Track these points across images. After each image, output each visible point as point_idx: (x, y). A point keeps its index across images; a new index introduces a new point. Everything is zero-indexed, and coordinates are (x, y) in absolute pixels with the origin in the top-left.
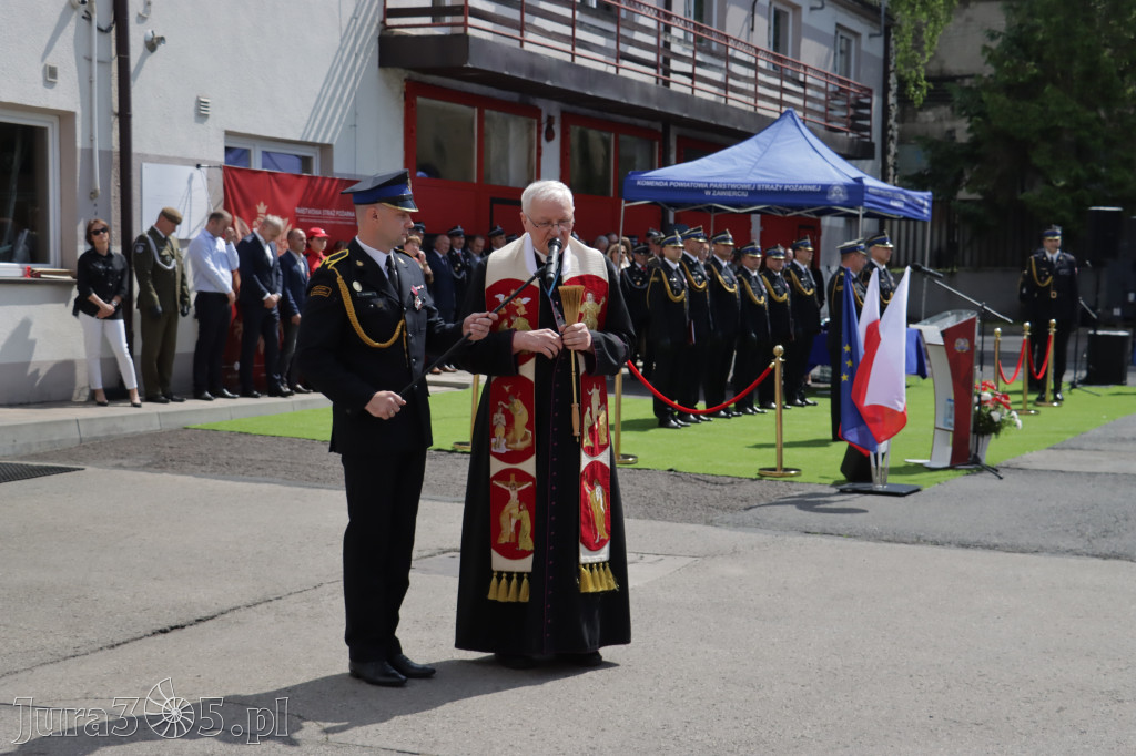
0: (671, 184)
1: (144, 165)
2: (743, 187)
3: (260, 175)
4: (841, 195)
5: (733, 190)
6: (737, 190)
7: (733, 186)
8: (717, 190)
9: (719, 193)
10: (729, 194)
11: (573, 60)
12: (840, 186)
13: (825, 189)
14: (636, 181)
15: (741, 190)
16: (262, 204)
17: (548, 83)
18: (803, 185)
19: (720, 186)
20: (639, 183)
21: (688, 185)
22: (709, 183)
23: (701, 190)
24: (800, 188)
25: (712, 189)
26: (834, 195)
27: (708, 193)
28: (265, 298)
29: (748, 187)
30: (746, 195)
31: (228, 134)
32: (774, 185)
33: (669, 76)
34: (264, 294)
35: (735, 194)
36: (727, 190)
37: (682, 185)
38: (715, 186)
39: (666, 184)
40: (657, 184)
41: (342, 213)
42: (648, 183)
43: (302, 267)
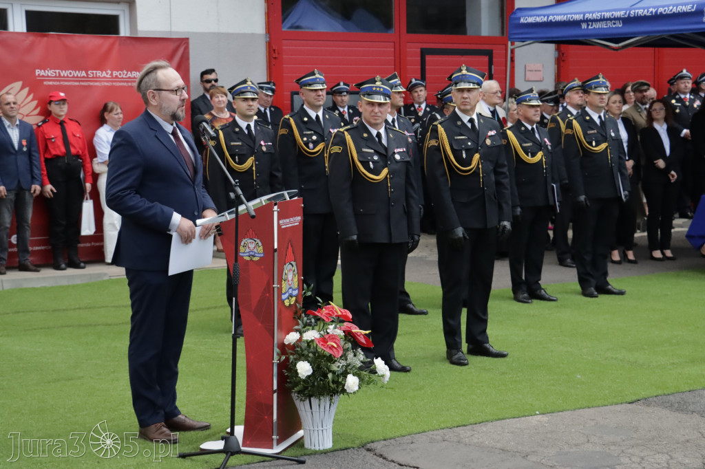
0: (551, 18)
2: (617, 14)
5: (607, 20)
6: (610, 19)
7: (607, 15)
8: (592, 21)
9: (597, 26)
10: (603, 25)
13: (701, 9)
14: (520, 19)
15: (615, 19)
18: (677, 6)
19: (595, 16)
20: (522, 21)
21: (565, 18)
22: (584, 14)
23: (577, 24)
24: (674, 10)
25: (587, 21)
27: (584, 26)
29: (621, 14)
30: (619, 25)
32: (648, 8)
35: (609, 24)
36: (601, 20)
37: (559, 18)
38: (589, 16)
39: (545, 19)
40: (539, 20)
41: (124, 74)
42: (531, 20)
43: (14, 135)
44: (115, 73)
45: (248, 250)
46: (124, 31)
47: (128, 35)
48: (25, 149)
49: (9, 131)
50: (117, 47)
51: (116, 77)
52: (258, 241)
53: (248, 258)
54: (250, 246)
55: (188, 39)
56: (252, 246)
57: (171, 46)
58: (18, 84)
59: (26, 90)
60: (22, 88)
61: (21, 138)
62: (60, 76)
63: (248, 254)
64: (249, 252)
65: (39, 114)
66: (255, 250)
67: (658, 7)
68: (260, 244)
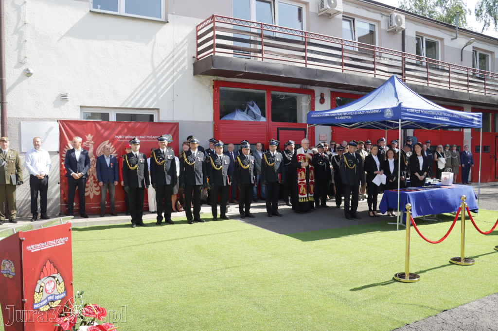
0: (323, 115)
1: (22, 122)
2: (349, 114)
3: (89, 123)
4: (390, 114)
5: (345, 116)
6: (346, 115)
7: (345, 114)
8: (341, 116)
9: (341, 118)
10: (344, 118)
11: (306, 66)
12: (390, 109)
13: (383, 111)
15: (348, 115)
16: (89, 135)
17: (281, 75)
18: (373, 110)
19: (340, 114)
20: (312, 116)
21: (329, 115)
22: (336, 113)
23: (334, 117)
24: (372, 112)
25: (337, 116)
26: (387, 114)
27: (336, 118)
28: (71, 174)
29: (351, 114)
30: (350, 118)
31: (81, 107)
32: (361, 111)
33: (405, 77)
34: (71, 173)
35: (347, 117)
36: (343, 116)
39: (321, 115)
40: (318, 116)
41: (151, 137)
42: (315, 116)
43: (108, 161)
44: (147, 137)
45: (5, 269)
46: (156, 120)
47: (157, 121)
48: (112, 167)
49: (106, 160)
50: (148, 126)
51: (148, 138)
52: (11, 262)
53: (6, 275)
54: (7, 266)
55: (178, 123)
56: (8, 266)
57: (171, 126)
58: (108, 141)
59: (111, 143)
60: (109, 143)
61: (111, 162)
62: (125, 138)
63: (6, 272)
64: (6, 271)
65: (116, 153)
66: (10, 270)
67: (366, 111)
68: (13, 265)
